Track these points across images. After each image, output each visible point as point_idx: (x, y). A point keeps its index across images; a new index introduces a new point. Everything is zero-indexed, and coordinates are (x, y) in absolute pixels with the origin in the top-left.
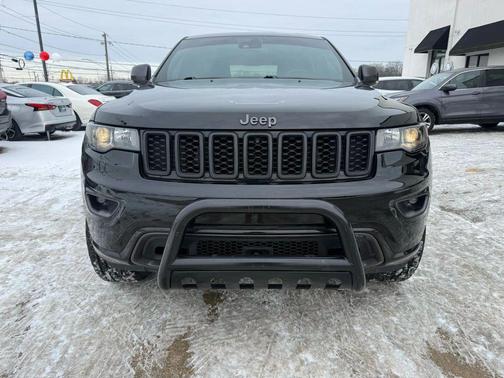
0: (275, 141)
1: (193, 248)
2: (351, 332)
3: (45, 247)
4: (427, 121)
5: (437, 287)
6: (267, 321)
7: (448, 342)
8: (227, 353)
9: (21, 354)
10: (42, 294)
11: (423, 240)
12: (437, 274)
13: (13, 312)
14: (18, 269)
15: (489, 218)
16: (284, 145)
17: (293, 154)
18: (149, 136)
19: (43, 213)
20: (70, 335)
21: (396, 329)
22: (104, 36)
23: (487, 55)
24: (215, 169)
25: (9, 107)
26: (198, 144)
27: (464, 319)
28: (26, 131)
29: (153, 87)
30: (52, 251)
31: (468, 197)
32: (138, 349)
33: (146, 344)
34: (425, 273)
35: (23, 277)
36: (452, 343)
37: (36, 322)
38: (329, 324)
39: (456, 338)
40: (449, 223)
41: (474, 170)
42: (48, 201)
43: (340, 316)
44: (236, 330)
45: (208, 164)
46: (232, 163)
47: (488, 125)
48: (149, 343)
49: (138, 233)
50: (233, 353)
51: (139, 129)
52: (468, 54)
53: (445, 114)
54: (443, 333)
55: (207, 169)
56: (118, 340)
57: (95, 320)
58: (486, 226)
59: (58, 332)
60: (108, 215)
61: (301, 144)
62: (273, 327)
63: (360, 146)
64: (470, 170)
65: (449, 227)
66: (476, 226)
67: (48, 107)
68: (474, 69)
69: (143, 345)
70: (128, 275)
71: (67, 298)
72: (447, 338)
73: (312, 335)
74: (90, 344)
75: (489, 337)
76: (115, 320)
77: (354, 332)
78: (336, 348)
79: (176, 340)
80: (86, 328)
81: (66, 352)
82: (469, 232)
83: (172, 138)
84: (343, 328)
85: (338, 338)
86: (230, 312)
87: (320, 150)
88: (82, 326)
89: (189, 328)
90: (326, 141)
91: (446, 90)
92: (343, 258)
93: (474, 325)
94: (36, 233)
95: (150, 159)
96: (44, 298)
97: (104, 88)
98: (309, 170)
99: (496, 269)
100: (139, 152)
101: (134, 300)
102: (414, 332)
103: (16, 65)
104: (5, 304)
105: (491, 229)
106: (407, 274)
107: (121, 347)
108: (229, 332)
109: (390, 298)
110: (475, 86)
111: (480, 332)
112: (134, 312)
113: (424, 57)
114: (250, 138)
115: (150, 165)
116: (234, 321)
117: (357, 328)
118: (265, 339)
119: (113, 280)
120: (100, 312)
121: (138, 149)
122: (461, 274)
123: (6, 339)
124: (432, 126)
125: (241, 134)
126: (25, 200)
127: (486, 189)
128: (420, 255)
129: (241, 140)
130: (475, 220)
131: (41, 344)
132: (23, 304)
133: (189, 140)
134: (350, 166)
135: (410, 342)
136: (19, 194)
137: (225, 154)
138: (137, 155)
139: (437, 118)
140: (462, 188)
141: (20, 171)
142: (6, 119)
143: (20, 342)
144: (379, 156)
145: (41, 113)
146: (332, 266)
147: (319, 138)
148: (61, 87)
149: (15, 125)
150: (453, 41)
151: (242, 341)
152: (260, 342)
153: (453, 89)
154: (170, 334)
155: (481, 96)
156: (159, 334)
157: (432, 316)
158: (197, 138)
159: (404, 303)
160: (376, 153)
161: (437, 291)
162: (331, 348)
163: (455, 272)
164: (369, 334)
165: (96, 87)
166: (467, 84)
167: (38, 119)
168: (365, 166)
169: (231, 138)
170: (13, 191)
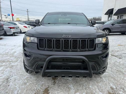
0: (71, 41)
1: (50, 67)
2: (89, 88)
3: (13, 64)
4: (108, 32)
5: (110, 76)
6: (68, 84)
7: (113, 91)
8: (58, 93)
9: (7, 92)
10: (12, 76)
11: (107, 65)
12: (110, 72)
13: (5, 81)
14: (6, 70)
15: (123, 58)
16: (73, 42)
17: (75, 44)
18: (40, 39)
19: (12, 55)
20: (19, 87)
21: (100, 87)
22: (27, 10)
23: (123, 15)
24: (56, 48)
25: (4, 28)
26: (52, 42)
27: (117, 85)
28: (8, 34)
29: (40, 26)
30: (14, 65)
31: (118, 52)
32: (36, 91)
33: (38, 90)
34: (107, 72)
35: (8, 72)
36: (114, 91)
37: (11, 84)
38: (83, 85)
39: (115, 90)
40: (113, 59)
41: (120, 45)
42: (13, 52)
43: (86, 83)
44: (60, 87)
45: (54, 46)
46: (60, 46)
47: (123, 33)
48: (39, 90)
49: (37, 63)
50: (59, 93)
51: (37, 37)
52: (118, 15)
53: (112, 31)
54: (112, 88)
55: (54, 48)
56: (31, 89)
57: (25, 84)
58: (123, 60)
59: (16, 87)
60: (29, 58)
61: (77, 42)
62: (70, 86)
63: (92, 42)
64: (119, 45)
65: (113, 60)
66: (120, 60)
67: (13, 28)
68: (119, 19)
69: (37, 90)
70: (34, 72)
71: (18, 78)
72: (113, 90)
73: (79, 88)
74: (24, 90)
75: (123, 89)
76: (30, 84)
77: (90, 88)
78: (85, 92)
79: (45, 89)
80: (23, 86)
81: (18, 92)
82: (118, 61)
83: (45, 40)
84: (87, 86)
85: (86, 89)
86: (59, 82)
87: (82, 43)
88: (22, 85)
89: (49, 86)
90: (83, 41)
91: (113, 25)
92: (87, 70)
93: (120, 86)
94: (11, 60)
95: (40, 45)
96: (13, 78)
97: (27, 23)
98: (79, 48)
99: (125, 71)
100: (37, 43)
101: (35, 78)
102: (104, 88)
103: (6, 17)
104: (3, 79)
105: (124, 61)
106: (103, 73)
107: (32, 91)
108: (58, 87)
109: (98, 79)
110: (120, 24)
111: (121, 88)
112: (35, 81)
113: (107, 16)
114: (64, 40)
115: (40, 46)
116: (60, 84)
117: (90, 87)
118: (67, 89)
119: (30, 73)
120: (26, 82)
121: (37, 42)
122: (116, 72)
123: (3, 88)
124: (109, 33)
125: (62, 39)
126: (8, 52)
127: (123, 50)
128: (106, 68)
129: (62, 41)
130: (120, 58)
131: (12, 90)
132: (8, 79)
133: (49, 41)
134: (89, 47)
135: (104, 90)
136: (6, 50)
137: (58, 44)
138: (37, 44)
139: (110, 31)
140: (117, 50)
141: (6, 44)
142: (3, 31)
143: (7, 89)
144: (96, 45)
145: (12, 29)
146: (84, 72)
147: (81, 40)
148: (17, 23)
149: (5, 32)
150: (114, 12)
151: (62, 89)
152: (66, 90)
153: (114, 24)
154: (44, 88)
155: (121, 26)
156: (41, 87)
157: (109, 83)
158: (51, 40)
159: (102, 80)
160: (96, 44)
161: (110, 77)
162: (84, 92)
163: (115, 72)
164: (93, 88)
165: (25, 22)
166: (118, 23)
167: (11, 31)
168: (93, 47)
169: (60, 40)
170: (5, 49)
